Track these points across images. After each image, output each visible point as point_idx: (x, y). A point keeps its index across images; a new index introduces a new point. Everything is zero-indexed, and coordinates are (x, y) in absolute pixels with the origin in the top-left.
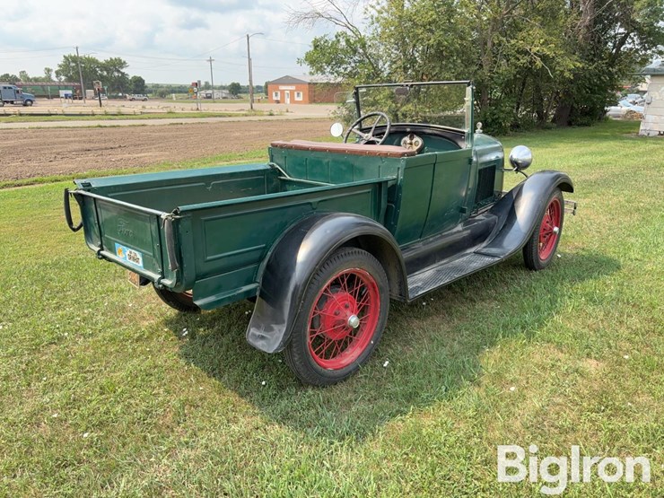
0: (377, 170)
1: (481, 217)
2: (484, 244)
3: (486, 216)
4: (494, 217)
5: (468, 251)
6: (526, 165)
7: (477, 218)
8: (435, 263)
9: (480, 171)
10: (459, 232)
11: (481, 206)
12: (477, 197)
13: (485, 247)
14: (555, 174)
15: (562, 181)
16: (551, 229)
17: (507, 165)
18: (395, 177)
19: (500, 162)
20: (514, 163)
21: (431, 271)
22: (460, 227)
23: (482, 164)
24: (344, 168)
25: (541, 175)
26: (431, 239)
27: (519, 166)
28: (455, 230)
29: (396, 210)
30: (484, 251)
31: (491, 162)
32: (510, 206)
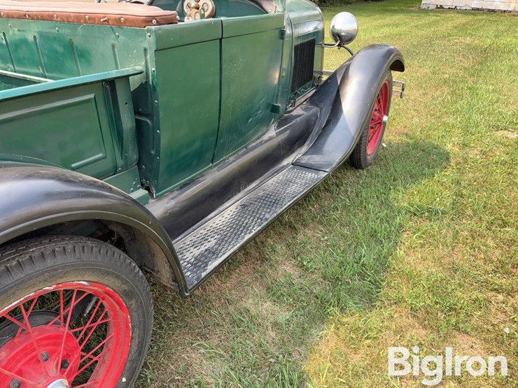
0: (110, 52)
1: (300, 111)
2: (304, 149)
3: (306, 109)
4: (315, 109)
5: (285, 162)
6: (350, 38)
7: (294, 113)
8: (239, 191)
9: (296, 48)
10: (271, 139)
11: (299, 95)
12: (293, 84)
13: (305, 154)
14: (387, 49)
15: (395, 59)
16: (380, 119)
17: (328, 39)
18: (140, 68)
19: (319, 34)
20: (337, 36)
21: (233, 208)
22: (272, 132)
23: (299, 37)
24: (60, 49)
25: (371, 51)
26: (231, 159)
27: (342, 40)
28: (266, 137)
29: (154, 131)
30: (305, 160)
31: (309, 35)
32: (334, 94)
